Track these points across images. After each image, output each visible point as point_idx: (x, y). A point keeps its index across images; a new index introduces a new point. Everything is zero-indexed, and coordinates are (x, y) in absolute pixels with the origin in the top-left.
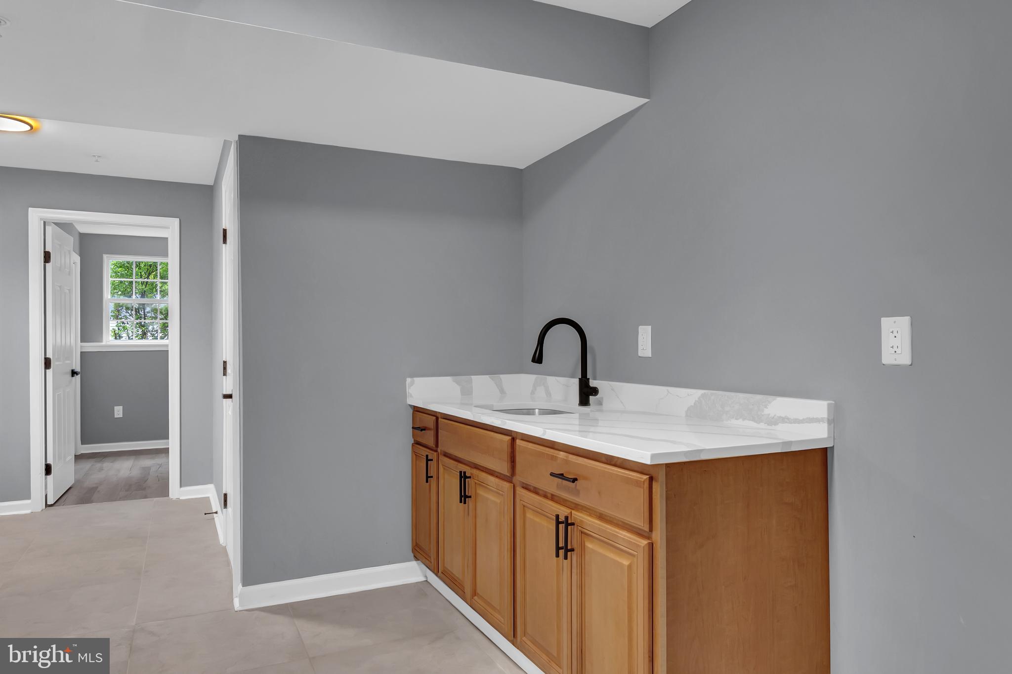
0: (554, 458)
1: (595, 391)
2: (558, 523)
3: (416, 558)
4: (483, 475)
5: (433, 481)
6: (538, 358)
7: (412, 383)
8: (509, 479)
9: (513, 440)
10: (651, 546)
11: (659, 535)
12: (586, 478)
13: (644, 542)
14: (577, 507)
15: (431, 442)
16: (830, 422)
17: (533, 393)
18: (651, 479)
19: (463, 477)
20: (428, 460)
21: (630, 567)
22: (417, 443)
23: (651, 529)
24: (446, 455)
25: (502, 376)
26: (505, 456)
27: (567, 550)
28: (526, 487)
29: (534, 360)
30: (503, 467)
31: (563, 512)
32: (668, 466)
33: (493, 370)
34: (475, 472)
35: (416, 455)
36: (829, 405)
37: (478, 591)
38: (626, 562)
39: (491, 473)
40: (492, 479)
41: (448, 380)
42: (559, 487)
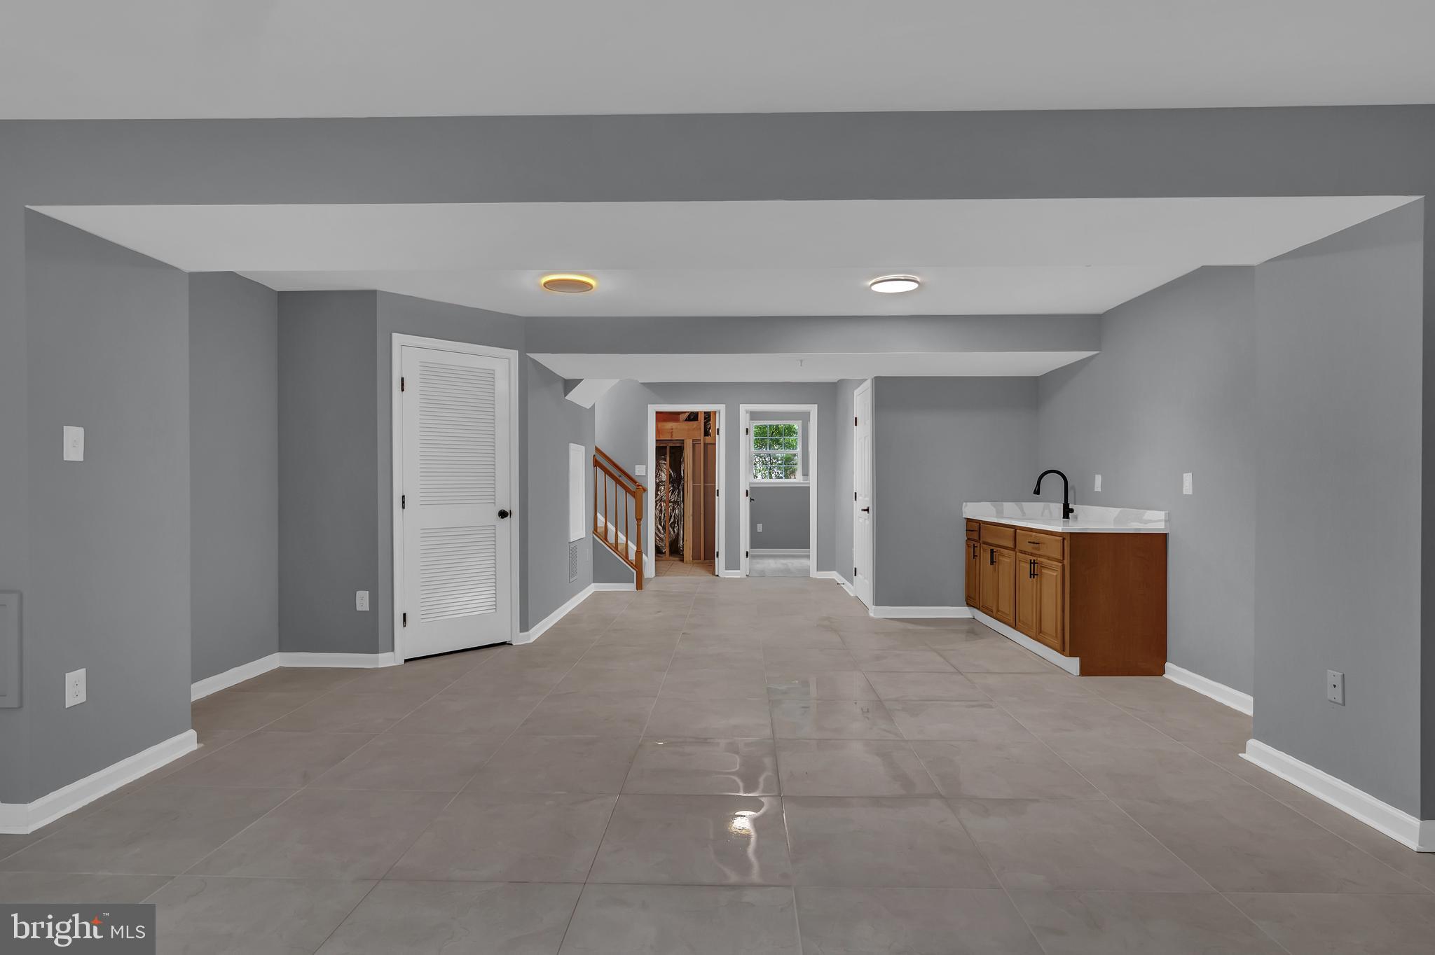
0: (1031, 536)
1: (1072, 511)
2: (1031, 563)
3: (969, 605)
4: (1002, 550)
5: (978, 559)
6: (1037, 492)
7: (966, 505)
8: (1014, 549)
9: (1016, 530)
10: (1064, 566)
11: (1066, 562)
12: (1044, 544)
13: (1060, 564)
14: (1040, 556)
15: (977, 538)
16: (1166, 521)
17: (1042, 513)
18: (1064, 539)
19: (992, 551)
20: (974, 547)
21: (1056, 576)
22: (968, 539)
23: (1064, 559)
24: (984, 543)
25: (1023, 503)
26: (1012, 538)
27: (1034, 575)
28: (1021, 552)
29: (1034, 493)
30: (1011, 544)
31: (1033, 558)
32: (1071, 534)
33: (1017, 499)
34: (999, 549)
35: (968, 546)
36: (1165, 514)
37: (1000, 609)
38: (1055, 574)
39: (1006, 548)
40: (1006, 551)
41: (988, 504)
42: (1033, 548)
